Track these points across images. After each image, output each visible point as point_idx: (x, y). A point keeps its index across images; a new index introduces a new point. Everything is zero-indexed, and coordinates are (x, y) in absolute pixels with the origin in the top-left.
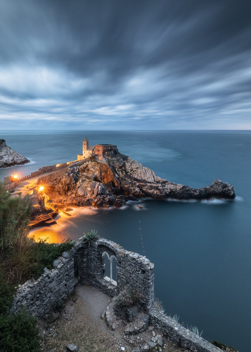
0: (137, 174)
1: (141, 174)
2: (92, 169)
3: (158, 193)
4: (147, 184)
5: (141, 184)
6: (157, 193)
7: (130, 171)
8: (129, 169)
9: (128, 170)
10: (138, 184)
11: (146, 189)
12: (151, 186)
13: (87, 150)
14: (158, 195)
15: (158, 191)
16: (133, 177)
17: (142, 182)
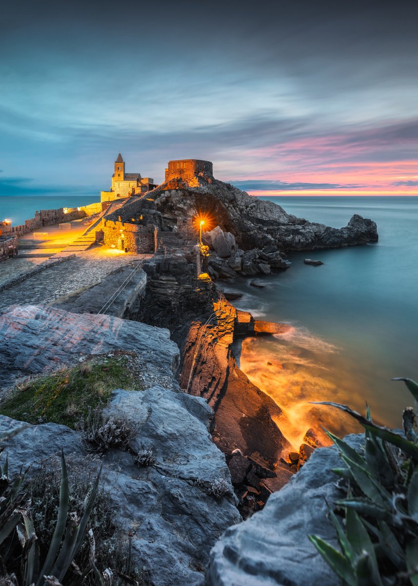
0: (258, 211)
1: (265, 211)
2: (181, 206)
3: (302, 240)
4: (280, 227)
5: (271, 227)
6: (299, 240)
7: (244, 207)
8: (243, 204)
9: (241, 207)
10: (265, 229)
11: (279, 235)
12: (286, 230)
13: (124, 180)
14: (303, 243)
15: (300, 237)
16: (253, 217)
17: (272, 225)
